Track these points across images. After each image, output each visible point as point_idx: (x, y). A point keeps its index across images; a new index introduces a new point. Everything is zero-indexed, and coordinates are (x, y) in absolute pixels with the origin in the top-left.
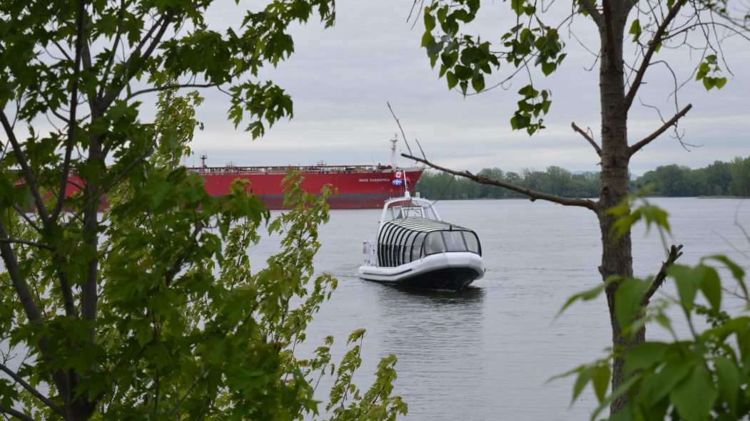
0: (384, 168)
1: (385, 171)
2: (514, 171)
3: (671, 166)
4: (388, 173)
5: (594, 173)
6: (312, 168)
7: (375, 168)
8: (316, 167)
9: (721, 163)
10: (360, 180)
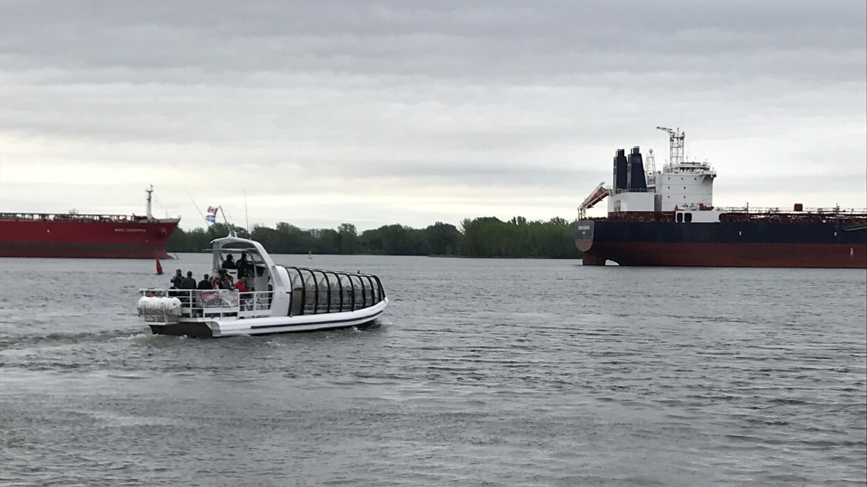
0: (139, 218)
1: (141, 222)
2: (241, 226)
3: (395, 226)
4: (145, 224)
5: (319, 230)
6: (63, 216)
7: (129, 219)
8: (68, 215)
9: (442, 224)
10: (116, 230)
